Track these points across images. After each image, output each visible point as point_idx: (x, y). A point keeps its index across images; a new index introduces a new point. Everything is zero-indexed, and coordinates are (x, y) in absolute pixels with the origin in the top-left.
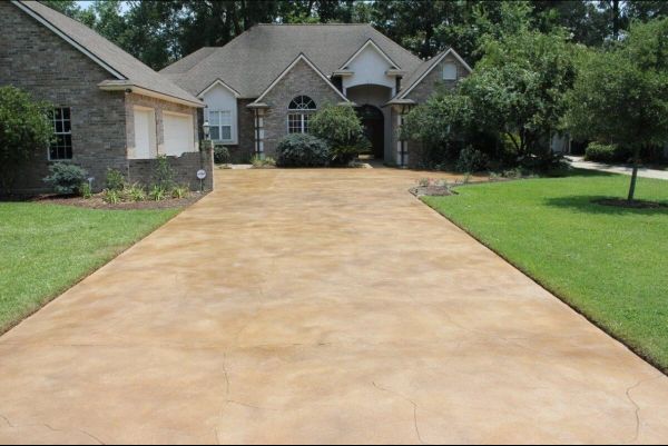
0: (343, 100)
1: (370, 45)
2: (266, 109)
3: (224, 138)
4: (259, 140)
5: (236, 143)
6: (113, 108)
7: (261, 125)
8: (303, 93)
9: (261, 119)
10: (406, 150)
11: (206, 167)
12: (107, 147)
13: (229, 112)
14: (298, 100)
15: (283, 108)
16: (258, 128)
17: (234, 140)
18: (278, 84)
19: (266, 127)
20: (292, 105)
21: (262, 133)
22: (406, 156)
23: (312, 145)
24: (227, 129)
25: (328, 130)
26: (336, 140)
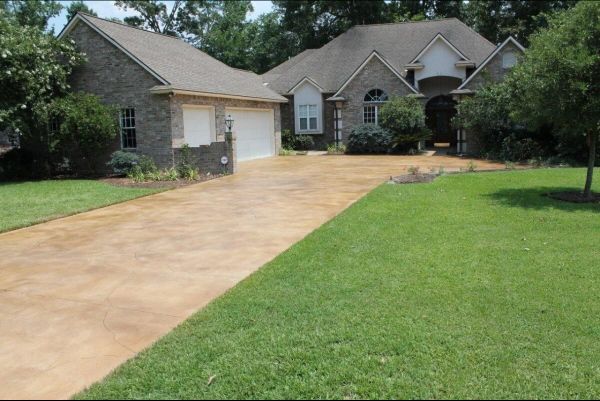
0: (414, 93)
1: (439, 38)
2: (343, 102)
3: (311, 128)
4: (337, 130)
5: (321, 132)
6: (162, 107)
7: (339, 116)
8: (376, 87)
9: (339, 112)
10: (464, 138)
11: (228, 154)
12: (159, 138)
13: (315, 106)
14: (372, 93)
15: (358, 101)
16: (337, 119)
17: (319, 129)
18: (354, 80)
19: (344, 118)
20: (367, 98)
21: (340, 123)
22: (465, 145)
23: (375, 135)
24: (313, 120)
25: (392, 120)
26: (396, 130)
